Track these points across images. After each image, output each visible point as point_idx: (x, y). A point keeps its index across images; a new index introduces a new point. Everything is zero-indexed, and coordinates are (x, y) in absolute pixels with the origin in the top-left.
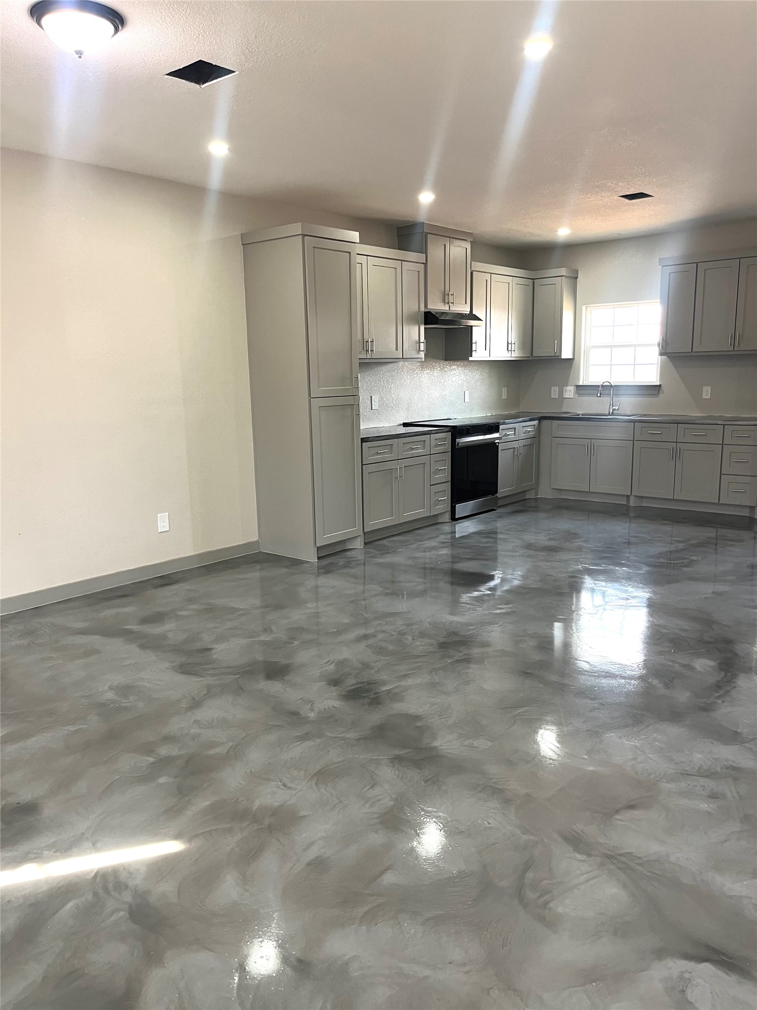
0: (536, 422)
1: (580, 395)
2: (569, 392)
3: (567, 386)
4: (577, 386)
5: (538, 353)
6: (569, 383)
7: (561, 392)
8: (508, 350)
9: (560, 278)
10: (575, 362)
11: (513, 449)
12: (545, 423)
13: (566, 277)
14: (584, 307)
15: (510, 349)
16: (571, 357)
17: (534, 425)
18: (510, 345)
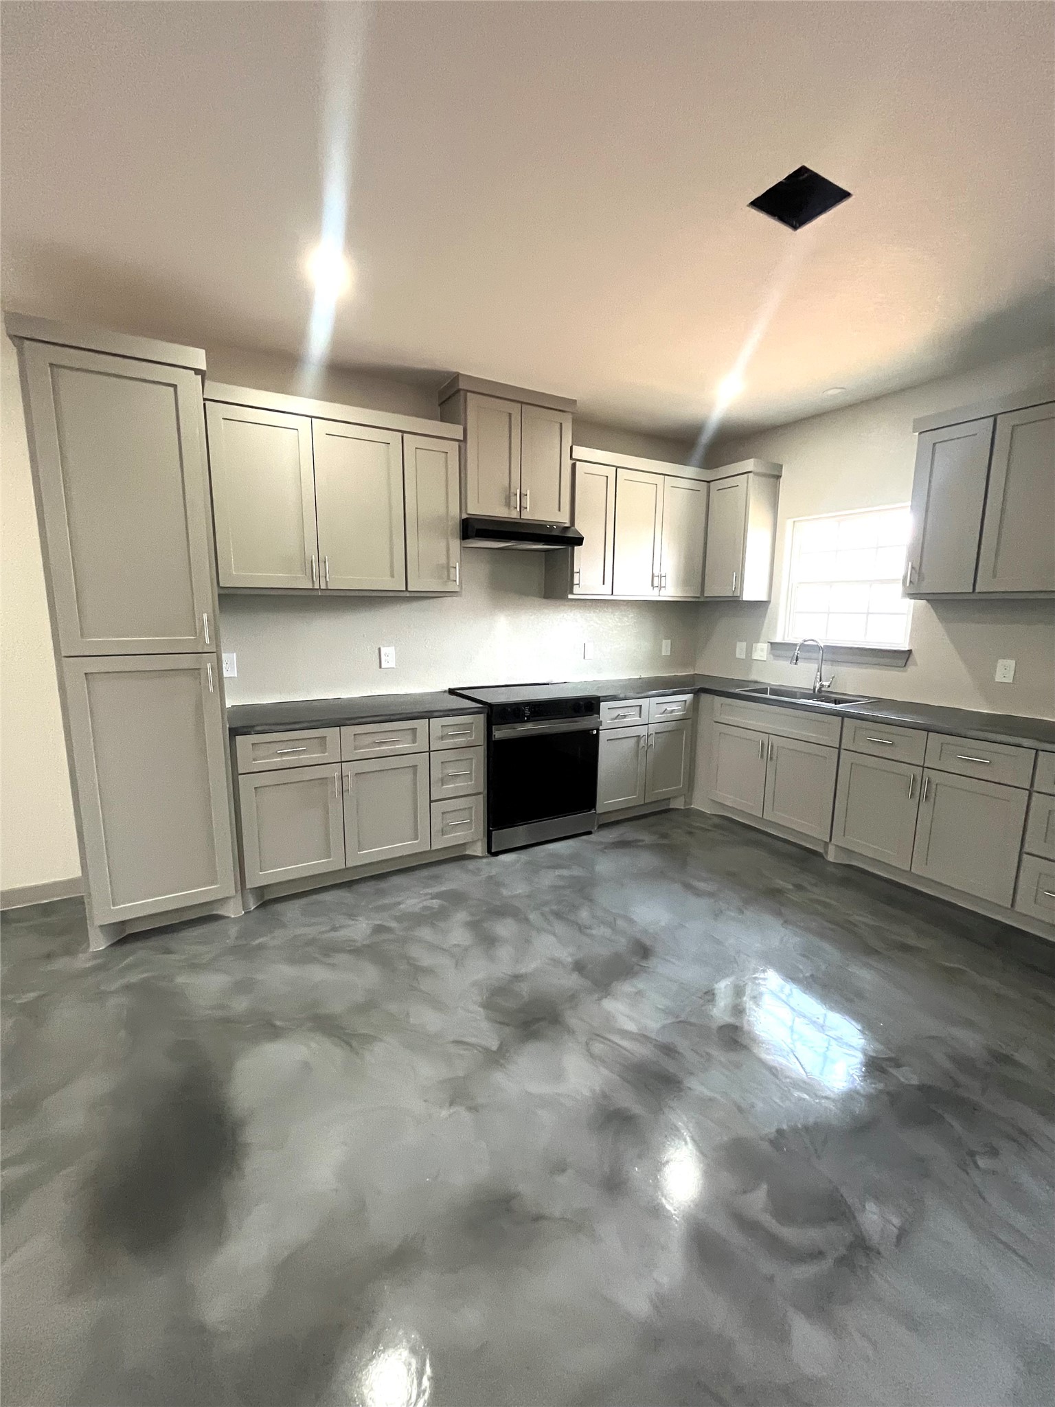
0: (688, 697)
1: (777, 657)
2: (761, 651)
3: (758, 642)
4: (771, 643)
5: (713, 591)
6: (761, 640)
7: (749, 651)
8: (652, 585)
9: (746, 475)
10: (771, 606)
11: (636, 738)
12: (705, 698)
13: (756, 474)
14: (789, 523)
15: (655, 584)
16: (765, 599)
17: (685, 701)
18: (656, 579)
